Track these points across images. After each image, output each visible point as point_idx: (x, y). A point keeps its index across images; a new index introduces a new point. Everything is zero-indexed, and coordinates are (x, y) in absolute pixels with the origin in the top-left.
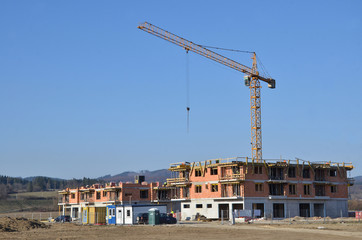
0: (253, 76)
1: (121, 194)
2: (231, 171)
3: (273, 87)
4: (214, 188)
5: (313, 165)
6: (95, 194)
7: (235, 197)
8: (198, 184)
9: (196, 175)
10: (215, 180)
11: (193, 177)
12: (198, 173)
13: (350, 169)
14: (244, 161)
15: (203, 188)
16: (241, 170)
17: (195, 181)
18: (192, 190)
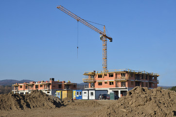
0: (104, 36)
1: (51, 86)
2: (120, 75)
3: (111, 41)
4: (111, 83)
5: (149, 74)
6: (35, 86)
7: (125, 88)
8: (100, 81)
9: (99, 77)
10: (112, 79)
11: (97, 78)
12: (100, 76)
13: (158, 76)
14: (128, 71)
15: (103, 83)
16: (126, 75)
17: (98, 80)
18: (96, 84)
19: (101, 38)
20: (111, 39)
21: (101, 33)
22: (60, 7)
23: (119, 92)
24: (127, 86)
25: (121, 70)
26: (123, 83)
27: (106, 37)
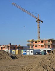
0: (38, 20)
1: (9, 48)
2: (47, 42)
4: (42, 46)
6: (1, 48)
8: (36, 45)
9: (35, 43)
12: (36, 42)
14: (51, 39)
15: (38, 46)
16: (51, 41)
17: (35, 44)
18: (34, 47)
19: (37, 21)
20: (42, 22)
21: (36, 18)
22: (14, 3)
23: (47, 51)
24: (51, 48)
25: (48, 39)
26: (49, 46)
27: (40, 20)
